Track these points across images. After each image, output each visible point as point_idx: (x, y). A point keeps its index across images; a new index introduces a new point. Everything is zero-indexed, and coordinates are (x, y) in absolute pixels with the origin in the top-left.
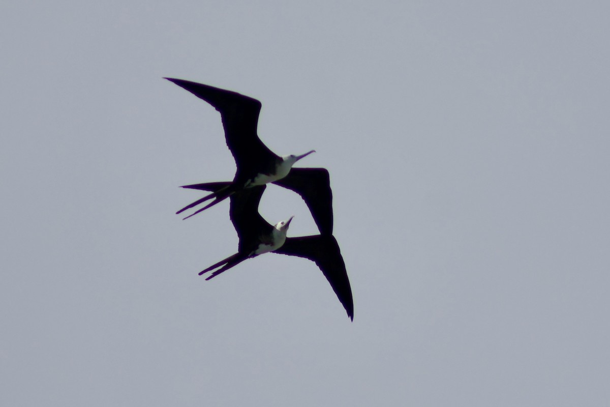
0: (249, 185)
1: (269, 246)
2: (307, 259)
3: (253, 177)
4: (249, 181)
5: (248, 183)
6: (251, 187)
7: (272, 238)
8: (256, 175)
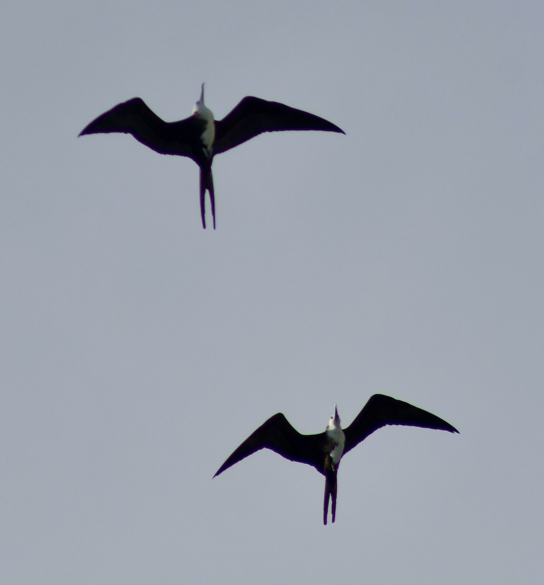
1: (336, 448)
7: (332, 440)
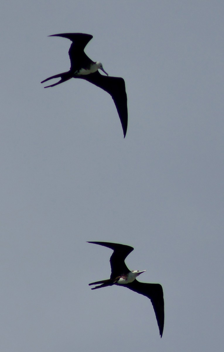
0: (77, 73)
2: (147, 297)
3: (79, 69)
4: (77, 71)
5: (76, 72)
6: (77, 75)
7: (128, 276)
8: (80, 69)
